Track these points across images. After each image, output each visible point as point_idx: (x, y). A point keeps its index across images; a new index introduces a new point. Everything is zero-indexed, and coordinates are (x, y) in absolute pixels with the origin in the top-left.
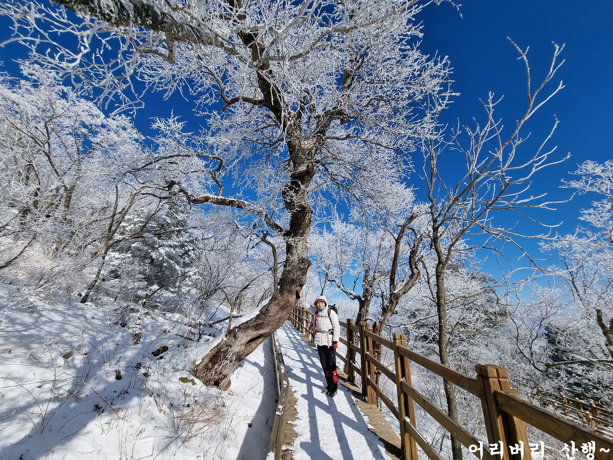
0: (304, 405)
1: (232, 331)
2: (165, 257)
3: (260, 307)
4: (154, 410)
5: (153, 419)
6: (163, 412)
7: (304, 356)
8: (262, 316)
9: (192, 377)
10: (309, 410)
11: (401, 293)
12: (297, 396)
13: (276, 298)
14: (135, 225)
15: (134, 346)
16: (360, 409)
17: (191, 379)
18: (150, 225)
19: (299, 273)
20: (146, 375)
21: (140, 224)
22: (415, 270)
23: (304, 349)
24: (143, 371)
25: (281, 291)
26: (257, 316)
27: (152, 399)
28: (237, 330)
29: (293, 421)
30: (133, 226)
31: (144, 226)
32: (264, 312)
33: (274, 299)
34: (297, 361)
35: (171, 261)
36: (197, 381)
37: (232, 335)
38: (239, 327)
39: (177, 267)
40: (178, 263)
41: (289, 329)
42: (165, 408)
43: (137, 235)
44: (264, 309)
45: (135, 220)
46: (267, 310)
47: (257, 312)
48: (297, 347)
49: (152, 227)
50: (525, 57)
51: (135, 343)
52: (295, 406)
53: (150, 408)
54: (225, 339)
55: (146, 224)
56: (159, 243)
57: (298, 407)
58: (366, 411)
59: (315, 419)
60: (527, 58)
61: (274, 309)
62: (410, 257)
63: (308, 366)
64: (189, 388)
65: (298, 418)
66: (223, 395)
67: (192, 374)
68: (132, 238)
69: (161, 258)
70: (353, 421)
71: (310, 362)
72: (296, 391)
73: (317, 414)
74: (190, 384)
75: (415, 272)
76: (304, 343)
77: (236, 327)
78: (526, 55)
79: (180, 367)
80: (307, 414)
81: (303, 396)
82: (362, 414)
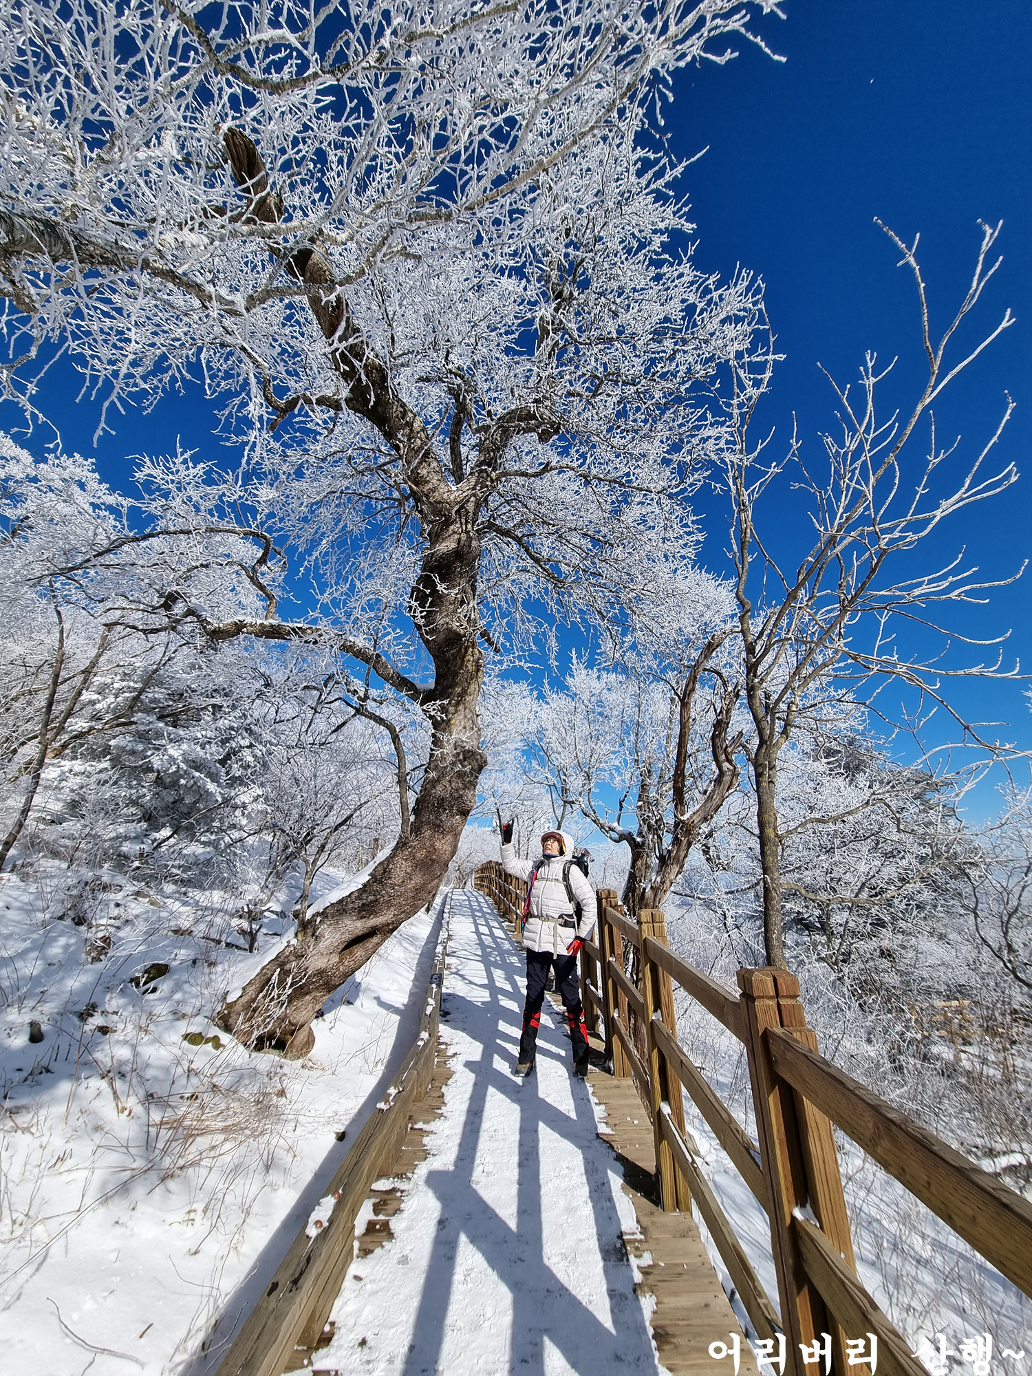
0: (464, 1085)
1: (309, 922)
2: (183, 766)
3: (371, 866)
4: (106, 1108)
5: (97, 1128)
6: (127, 1112)
7: (499, 975)
8: (376, 886)
9: (215, 1031)
10: (472, 1098)
11: (696, 819)
12: (456, 1065)
13: (405, 844)
14: (116, 697)
15: (90, 966)
16: (590, 1090)
17: (210, 1035)
18: (150, 695)
19: (457, 784)
20: (104, 1030)
21: (127, 695)
22: (726, 765)
23: (503, 960)
24: (96, 1020)
25: (417, 829)
26: (365, 885)
27: (103, 1084)
28: (319, 919)
29: (427, 1122)
30: (111, 699)
31: (137, 699)
32: (381, 876)
33: (402, 844)
34: (480, 986)
35: (197, 774)
36: (225, 1038)
37: (310, 931)
38: (324, 914)
39: (211, 787)
40: (214, 778)
41: (483, 916)
42: (132, 1102)
43: (122, 718)
44: (381, 870)
45: (116, 685)
46: (385, 871)
47: (364, 878)
48: (490, 954)
49: (154, 700)
50: (912, 260)
51: (93, 958)
52: (444, 1089)
53: (97, 1104)
54: (294, 942)
55: (142, 691)
56: (169, 734)
57: (449, 1092)
58: (602, 1093)
59: (481, 1117)
60: (916, 260)
61: (402, 867)
62: (714, 738)
63: (500, 997)
64: (202, 1056)
65: (442, 1115)
66: (286, 1070)
67: (217, 1025)
68: (111, 727)
69: (174, 768)
70: (568, 1118)
71: (508, 987)
72: (455, 1054)
73: (488, 1105)
74: (209, 1046)
75: (725, 769)
76: (507, 946)
77: (318, 914)
78: (915, 255)
79: (188, 1010)
80: (465, 1107)
81: (469, 1065)
82: (593, 1100)
